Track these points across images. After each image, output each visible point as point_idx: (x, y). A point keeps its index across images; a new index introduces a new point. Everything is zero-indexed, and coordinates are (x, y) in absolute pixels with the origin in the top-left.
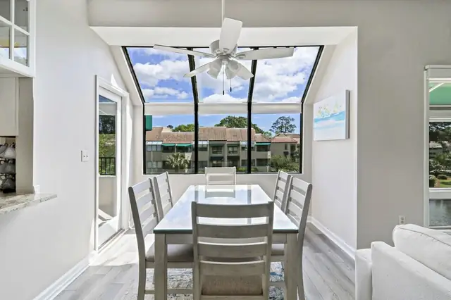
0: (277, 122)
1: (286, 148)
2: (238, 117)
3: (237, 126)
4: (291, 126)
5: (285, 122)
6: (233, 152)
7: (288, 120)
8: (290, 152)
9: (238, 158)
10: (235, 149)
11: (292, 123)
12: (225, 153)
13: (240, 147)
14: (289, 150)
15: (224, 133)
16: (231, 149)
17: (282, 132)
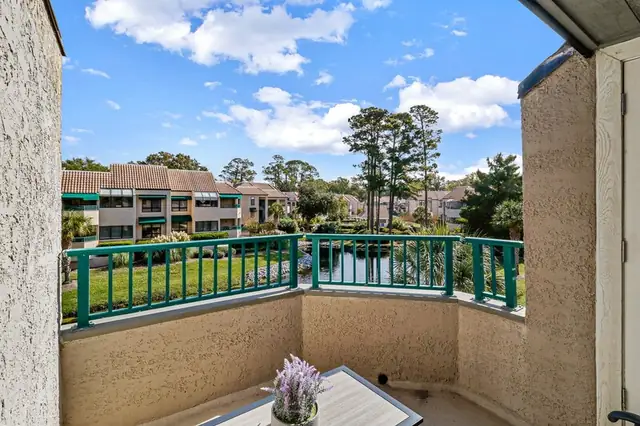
1: (253, 202)
5: (241, 165)
6: (180, 209)
7: (246, 163)
8: (258, 209)
9: (189, 218)
10: (184, 204)
11: (250, 168)
13: (193, 201)
14: (257, 206)
15: (164, 177)
16: (176, 204)
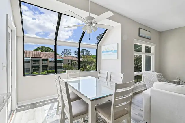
0: (64, 51)
1: (69, 62)
2: (46, 47)
3: (46, 51)
4: (70, 53)
5: (67, 51)
6: (45, 63)
7: (69, 50)
8: (70, 63)
9: (47, 66)
10: (46, 62)
11: (70, 51)
12: (41, 64)
13: (49, 61)
14: (70, 62)
15: (40, 54)
16: (44, 62)
17: (66, 55)
